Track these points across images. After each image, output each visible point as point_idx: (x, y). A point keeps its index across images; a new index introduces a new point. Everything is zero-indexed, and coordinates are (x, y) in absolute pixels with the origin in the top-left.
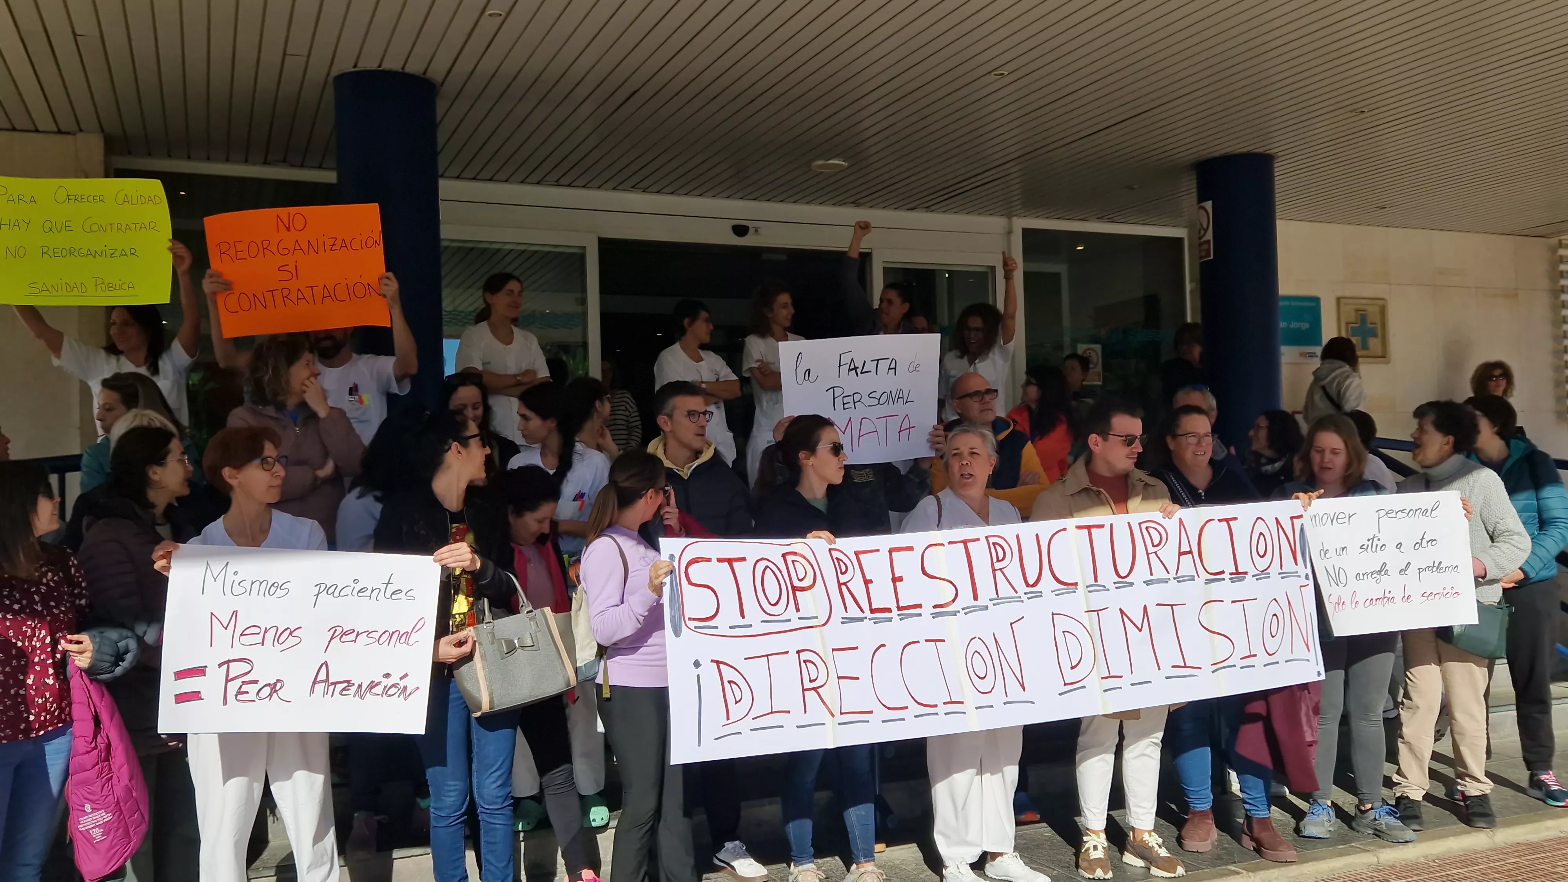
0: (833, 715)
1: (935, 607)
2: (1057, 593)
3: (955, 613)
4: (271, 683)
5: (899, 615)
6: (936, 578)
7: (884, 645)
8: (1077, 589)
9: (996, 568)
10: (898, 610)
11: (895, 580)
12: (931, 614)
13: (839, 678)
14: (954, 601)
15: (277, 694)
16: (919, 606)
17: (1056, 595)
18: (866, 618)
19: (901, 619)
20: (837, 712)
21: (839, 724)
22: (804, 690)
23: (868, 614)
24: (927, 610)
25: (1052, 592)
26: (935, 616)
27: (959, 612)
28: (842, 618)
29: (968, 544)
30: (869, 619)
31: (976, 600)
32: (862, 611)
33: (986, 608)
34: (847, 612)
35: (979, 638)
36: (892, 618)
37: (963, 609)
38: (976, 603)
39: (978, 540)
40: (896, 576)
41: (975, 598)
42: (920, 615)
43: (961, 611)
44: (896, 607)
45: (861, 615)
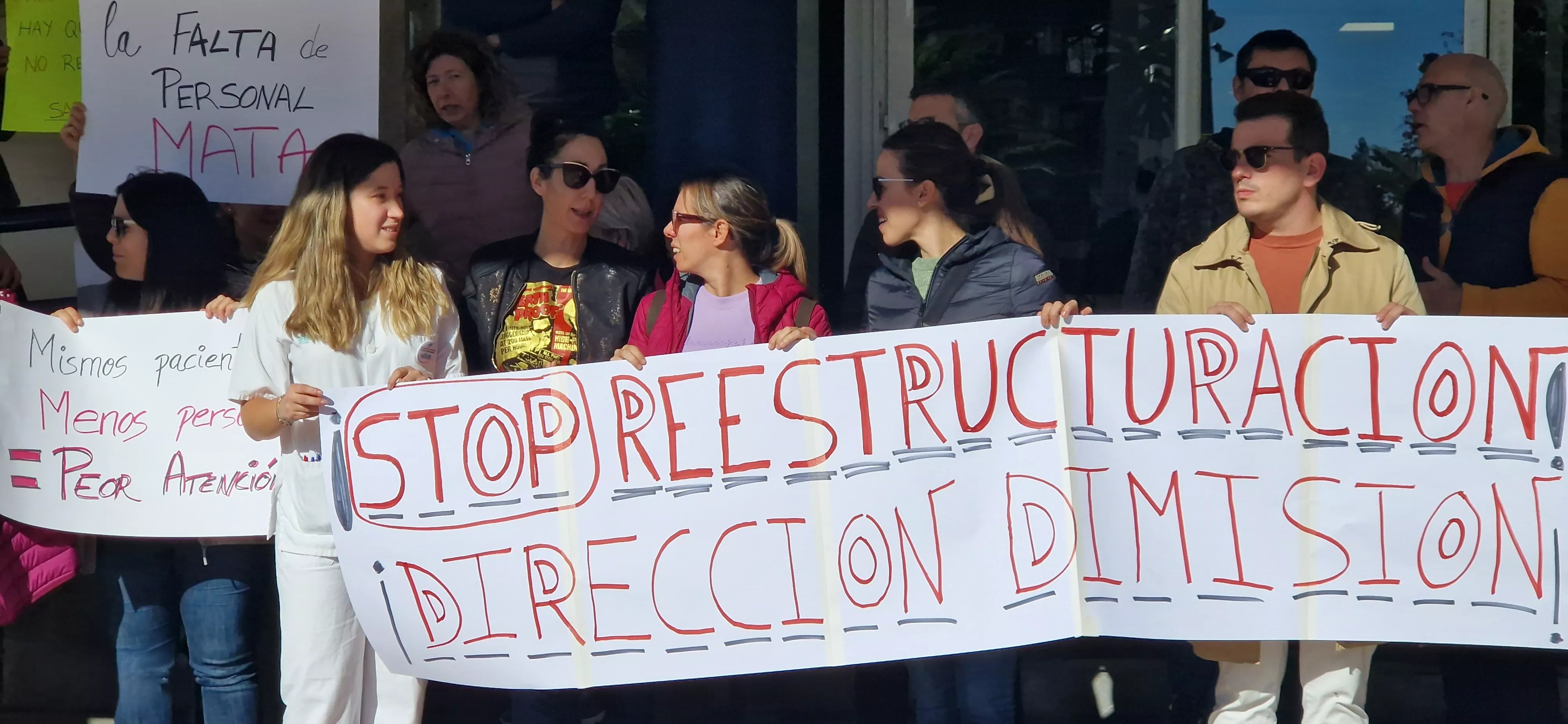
0: (582, 641)
1: (793, 465)
3: (828, 476)
5: (724, 480)
6: (801, 418)
7: (687, 531)
9: (910, 400)
10: (725, 471)
11: (726, 421)
12: (785, 478)
13: (593, 587)
14: (828, 455)
16: (766, 464)
18: (661, 488)
19: (727, 487)
20: (589, 637)
21: (593, 654)
22: (535, 605)
23: (666, 480)
24: (779, 470)
26: (791, 480)
27: (835, 473)
28: (616, 491)
29: (863, 359)
30: (667, 490)
31: (868, 454)
32: (657, 477)
33: (887, 466)
34: (626, 480)
35: (868, 516)
36: (711, 486)
37: (843, 469)
38: (868, 458)
39: (882, 352)
40: (728, 416)
41: (868, 450)
42: (765, 479)
43: (839, 471)
44: (722, 467)
45: (652, 483)
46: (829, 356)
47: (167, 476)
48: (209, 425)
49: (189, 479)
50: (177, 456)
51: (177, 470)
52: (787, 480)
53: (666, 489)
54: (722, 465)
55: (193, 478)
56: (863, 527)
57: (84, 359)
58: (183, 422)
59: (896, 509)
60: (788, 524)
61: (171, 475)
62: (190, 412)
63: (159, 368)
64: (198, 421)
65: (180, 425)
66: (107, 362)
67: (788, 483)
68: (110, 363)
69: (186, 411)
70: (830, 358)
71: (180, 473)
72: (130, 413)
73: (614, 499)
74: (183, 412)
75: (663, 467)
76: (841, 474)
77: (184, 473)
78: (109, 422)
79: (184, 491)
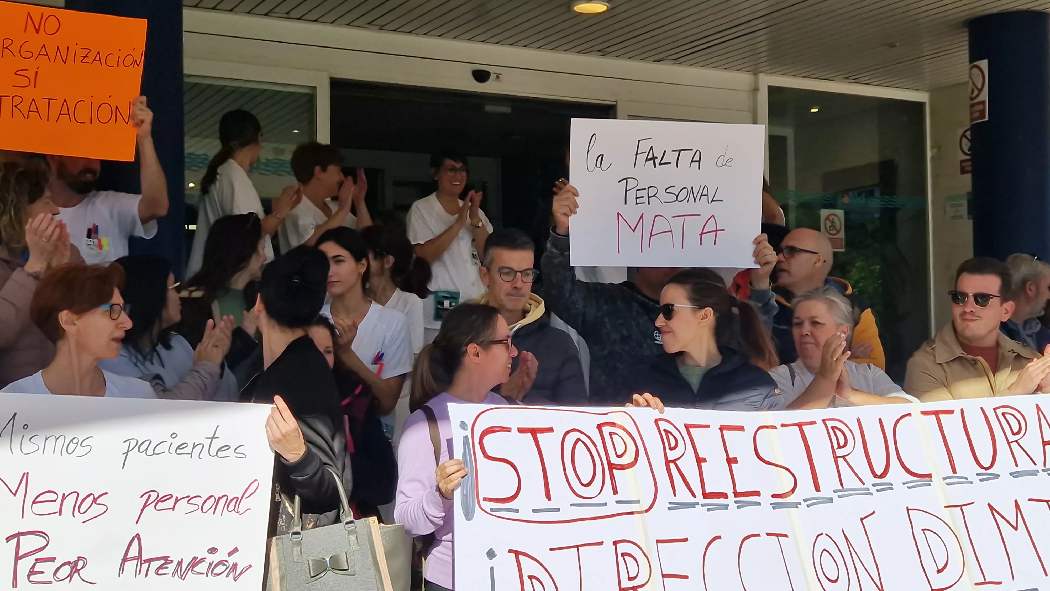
2: (909, 485)
4: (72, 562)
8: (932, 481)
15: (79, 574)
17: (909, 488)
25: (904, 484)
29: (803, 427)
31: (818, 491)
38: (819, 494)
40: (730, 457)
41: (817, 488)
42: (759, 504)
43: (802, 502)
48: (172, 510)
49: (146, 561)
50: (136, 539)
55: (149, 561)
60: (779, 538)
62: (154, 496)
63: (127, 450)
65: (141, 508)
69: (150, 496)
70: (783, 425)
71: (137, 555)
72: (91, 494)
74: (147, 495)
76: (804, 504)
77: (141, 556)
78: (70, 502)
79: (140, 574)
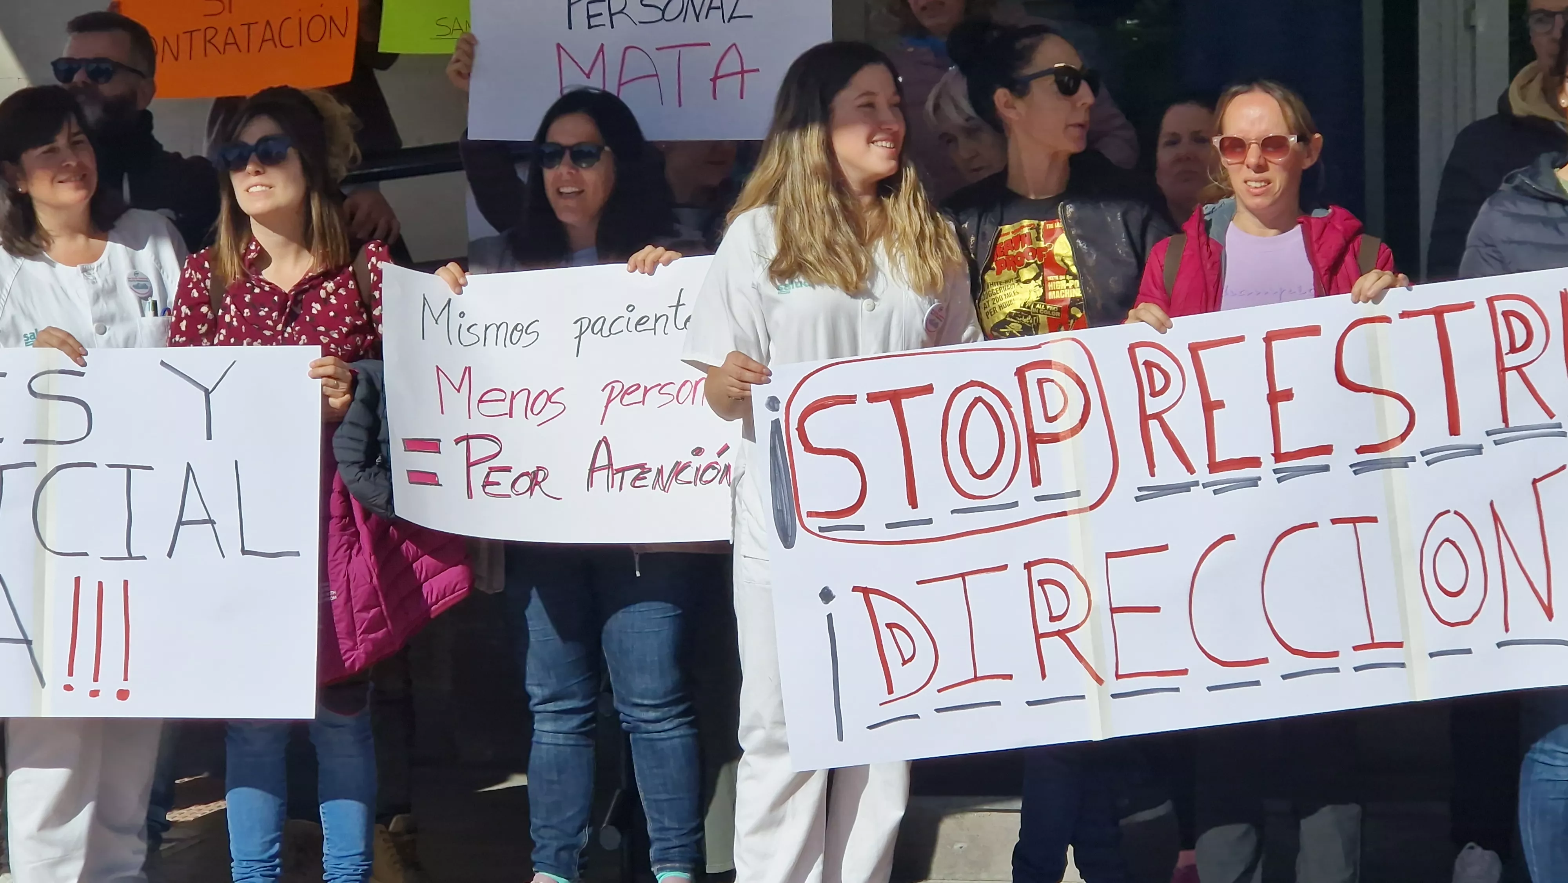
0: (1100, 681)
1: (1361, 450)
3: (1404, 463)
5: (1276, 471)
6: (1368, 390)
7: (1231, 537)
9: (1507, 366)
10: (1277, 461)
11: (1276, 397)
12: (1351, 466)
13: (1114, 610)
14: (1403, 437)
16: (1326, 450)
18: (1196, 483)
19: (1279, 480)
20: (1108, 675)
21: (1114, 696)
22: (1039, 636)
23: (1202, 474)
24: (1343, 458)
26: (1358, 468)
27: (1413, 459)
28: (1140, 489)
29: (1445, 315)
30: (1205, 486)
31: (1455, 435)
32: (1191, 470)
33: (1478, 450)
34: (1153, 475)
35: (1456, 513)
36: (1259, 479)
37: (1423, 454)
38: (1455, 440)
39: (1470, 305)
40: (1278, 390)
41: (1454, 429)
42: (1326, 468)
43: (1419, 457)
44: (1272, 454)
45: (1185, 477)
46: (1403, 311)
47: (591, 467)
48: (641, 404)
49: (618, 471)
50: (603, 443)
51: (602, 460)
52: (1353, 469)
53: (1203, 484)
54: (1273, 452)
55: (623, 470)
56: (1450, 526)
57: (488, 326)
58: (609, 401)
59: (1492, 504)
60: (1357, 524)
61: (596, 466)
62: (618, 387)
63: (578, 334)
64: (627, 399)
65: (605, 405)
66: (515, 328)
67: (1355, 472)
68: (518, 329)
69: (613, 387)
70: (1404, 315)
71: (607, 463)
72: (544, 391)
73: (1138, 499)
74: (610, 388)
75: (1199, 457)
76: (1421, 460)
77: (612, 465)
78: (520, 402)
79: (612, 487)
